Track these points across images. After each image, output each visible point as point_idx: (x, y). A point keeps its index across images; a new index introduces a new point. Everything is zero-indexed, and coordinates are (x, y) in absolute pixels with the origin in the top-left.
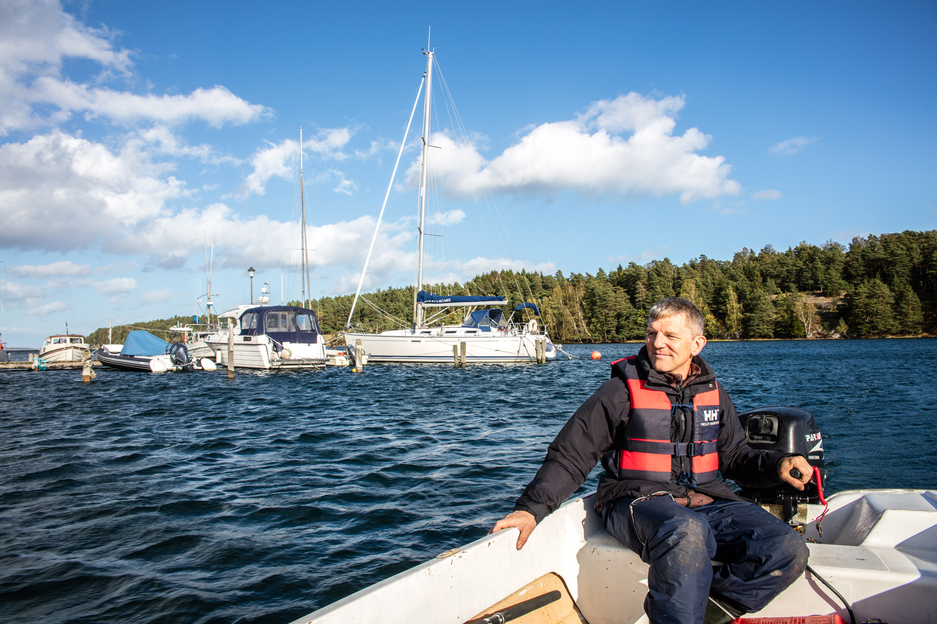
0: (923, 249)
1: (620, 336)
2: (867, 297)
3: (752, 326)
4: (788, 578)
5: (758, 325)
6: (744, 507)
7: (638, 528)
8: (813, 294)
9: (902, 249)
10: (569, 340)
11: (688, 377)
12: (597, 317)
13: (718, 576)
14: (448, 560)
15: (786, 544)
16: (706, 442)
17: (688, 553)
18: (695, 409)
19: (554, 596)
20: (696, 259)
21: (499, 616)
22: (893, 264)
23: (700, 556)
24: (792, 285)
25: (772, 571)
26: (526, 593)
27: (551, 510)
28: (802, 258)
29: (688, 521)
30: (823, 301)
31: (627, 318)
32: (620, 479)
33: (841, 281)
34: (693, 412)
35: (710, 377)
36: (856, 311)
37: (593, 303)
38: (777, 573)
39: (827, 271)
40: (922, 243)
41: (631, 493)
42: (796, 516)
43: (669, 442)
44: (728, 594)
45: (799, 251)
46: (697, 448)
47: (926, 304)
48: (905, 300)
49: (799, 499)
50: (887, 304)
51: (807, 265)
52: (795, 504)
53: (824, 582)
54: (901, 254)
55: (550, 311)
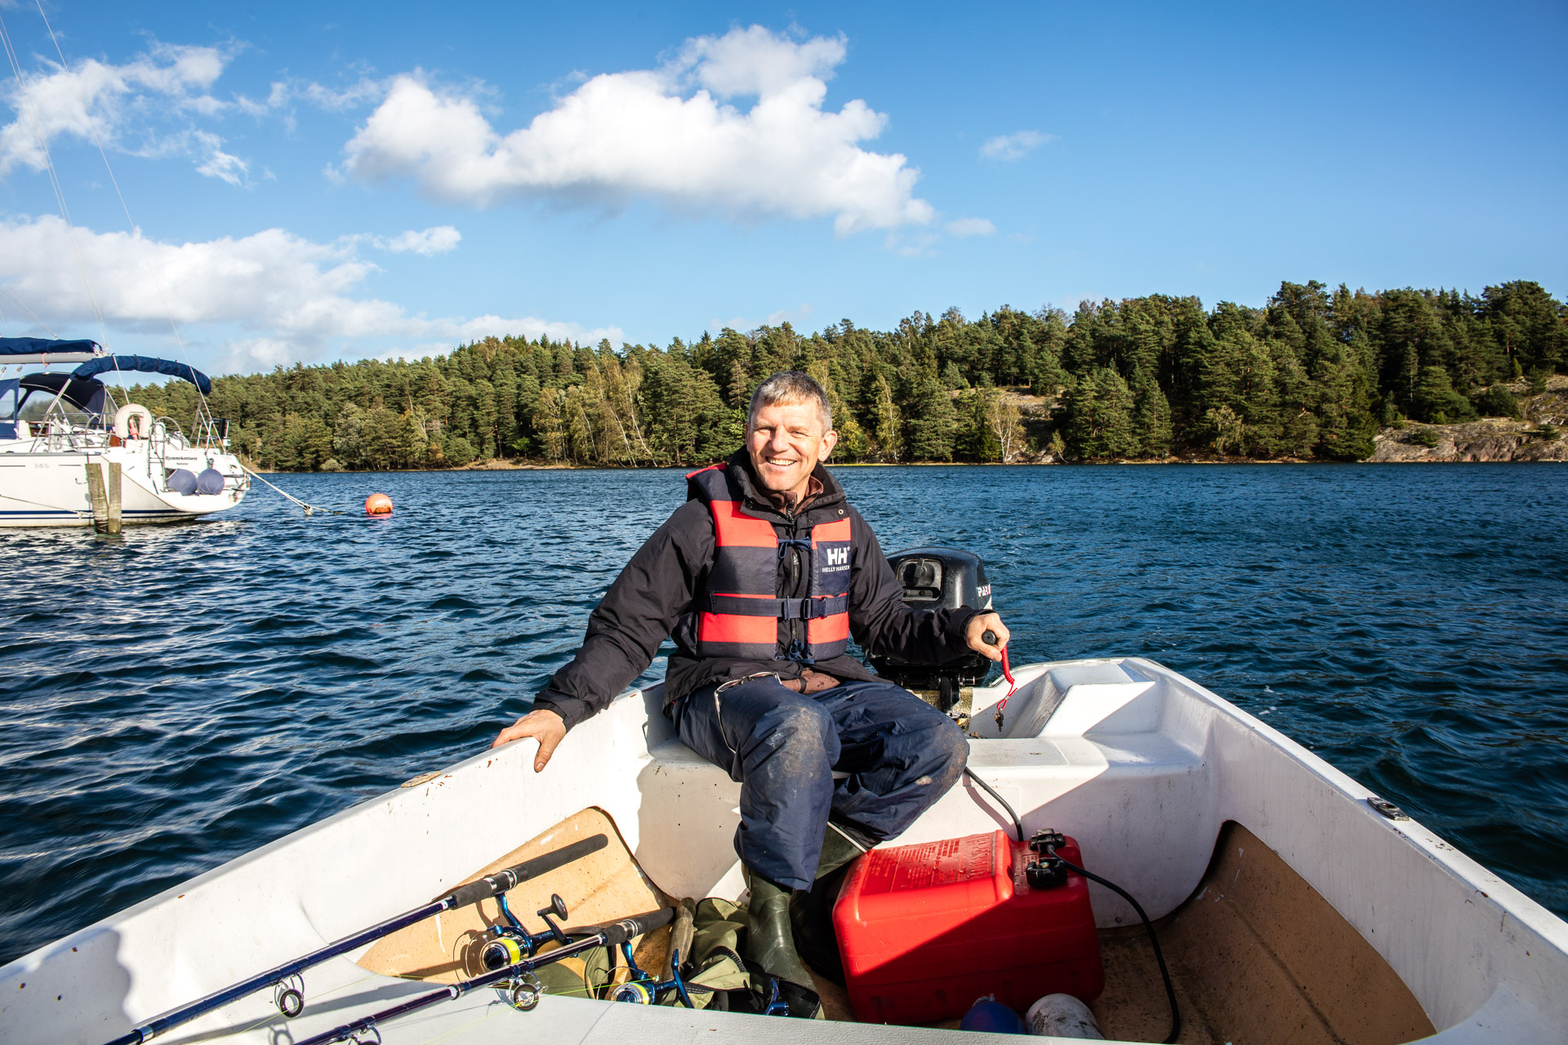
0: (1177, 325)
1: (702, 456)
2: (1095, 398)
3: (920, 441)
4: (940, 786)
5: (928, 440)
6: (881, 691)
7: (726, 729)
8: (1017, 390)
9: (1148, 322)
10: (615, 462)
11: (805, 498)
12: (662, 422)
13: (843, 790)
14: (422, 789)
15: (939, 739)
16: (829, 597)
17: (797, 758)
18: (814, 547)
19: (597, 843)
20: (835, 326)
21: (507, 874)
22: (1133, 346)
23: (815, 761)
24: (984, 374)
25: (919, 778)
26: (552, 840)
27: (591, 709)
28: (1003, 331)
29: (799, 711)
30: (1031, 402)
31: (715, 424)
32: (700, 657)
33: (1059, 371)
34: (810, 552)
35: (838, 496)
36: (1079, 419)
37: (657, 396)
38: (925, 780)
39: (1038, 353)
40: (1176, 316)
41: (717, 679)
42: (957, 705)
43: (774, 597)
44: (855, 817)
45: (1001, 317)
46: (815, 607)
47: (1177, 411)
48: (1147, 404)
49: (961, 681)
50: (1123, 409)
51: (1011, 343)
52: (956, 688)
53: (986, 788)
54: (1146, 331)
55: (581, 410)
